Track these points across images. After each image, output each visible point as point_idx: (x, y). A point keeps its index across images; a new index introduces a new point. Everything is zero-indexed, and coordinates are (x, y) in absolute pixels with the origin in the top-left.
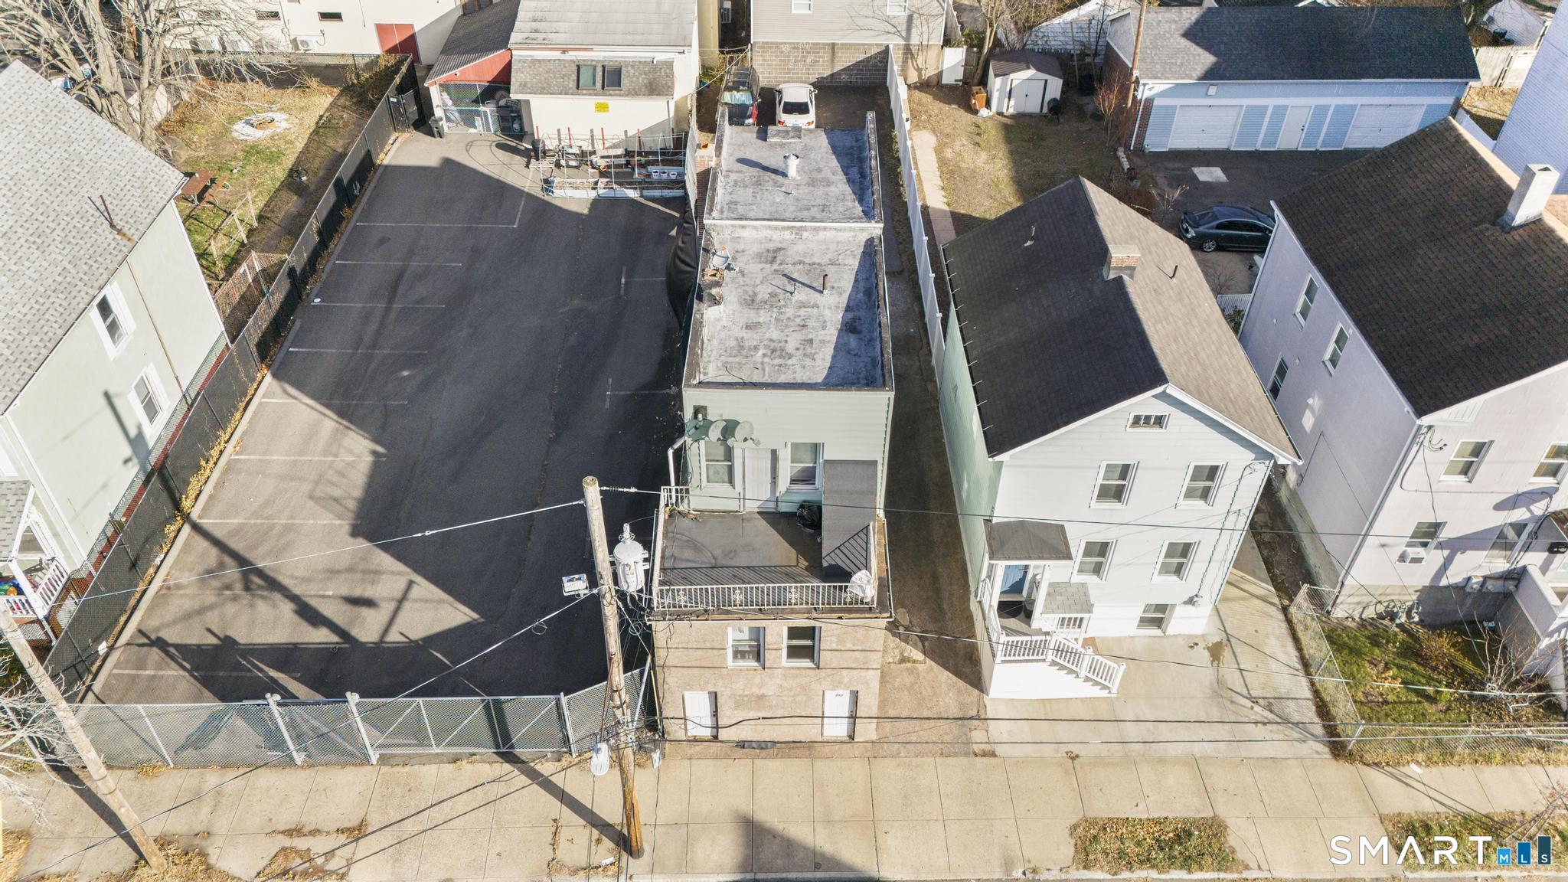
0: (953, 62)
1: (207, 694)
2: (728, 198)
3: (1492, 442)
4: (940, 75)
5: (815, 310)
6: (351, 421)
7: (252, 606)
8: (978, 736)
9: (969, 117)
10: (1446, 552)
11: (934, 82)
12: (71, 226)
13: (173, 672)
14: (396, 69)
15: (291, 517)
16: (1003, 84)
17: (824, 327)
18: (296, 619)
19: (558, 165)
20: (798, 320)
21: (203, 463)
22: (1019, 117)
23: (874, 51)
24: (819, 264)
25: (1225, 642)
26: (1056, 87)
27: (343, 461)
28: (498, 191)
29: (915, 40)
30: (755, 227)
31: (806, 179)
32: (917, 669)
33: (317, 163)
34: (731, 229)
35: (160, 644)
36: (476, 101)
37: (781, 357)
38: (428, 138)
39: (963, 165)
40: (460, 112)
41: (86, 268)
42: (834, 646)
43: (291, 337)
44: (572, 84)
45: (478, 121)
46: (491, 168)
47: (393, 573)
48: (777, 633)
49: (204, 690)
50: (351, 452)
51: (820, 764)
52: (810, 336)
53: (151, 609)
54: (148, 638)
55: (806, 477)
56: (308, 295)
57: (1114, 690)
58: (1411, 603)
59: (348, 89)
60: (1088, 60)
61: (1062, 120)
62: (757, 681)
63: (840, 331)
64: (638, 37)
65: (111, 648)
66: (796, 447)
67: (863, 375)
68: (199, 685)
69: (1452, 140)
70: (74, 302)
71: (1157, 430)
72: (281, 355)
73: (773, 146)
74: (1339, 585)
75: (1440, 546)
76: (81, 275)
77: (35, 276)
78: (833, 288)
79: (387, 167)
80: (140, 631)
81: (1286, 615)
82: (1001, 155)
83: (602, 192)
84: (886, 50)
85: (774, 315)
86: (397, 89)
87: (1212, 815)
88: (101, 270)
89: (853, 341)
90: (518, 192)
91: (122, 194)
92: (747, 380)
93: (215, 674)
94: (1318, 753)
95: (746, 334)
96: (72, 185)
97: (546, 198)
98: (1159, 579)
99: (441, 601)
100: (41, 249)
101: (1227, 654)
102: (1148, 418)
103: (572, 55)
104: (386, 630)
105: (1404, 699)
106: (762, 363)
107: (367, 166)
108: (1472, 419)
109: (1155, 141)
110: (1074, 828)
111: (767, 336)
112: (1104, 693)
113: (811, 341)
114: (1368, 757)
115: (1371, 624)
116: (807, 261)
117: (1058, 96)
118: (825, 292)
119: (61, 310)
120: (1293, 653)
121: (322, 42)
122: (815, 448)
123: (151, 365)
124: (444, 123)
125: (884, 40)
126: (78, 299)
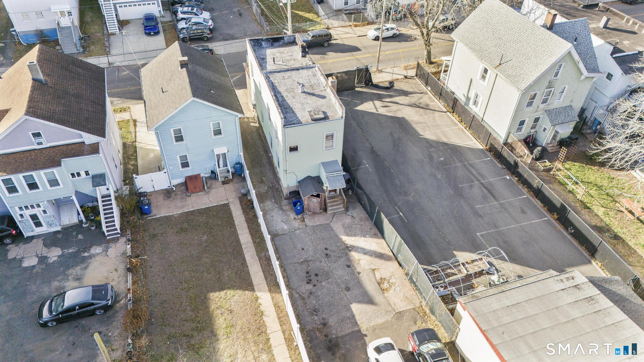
15: (424, 118)
27: (428, 132)
50: (429, 135)
104: (374, 103)
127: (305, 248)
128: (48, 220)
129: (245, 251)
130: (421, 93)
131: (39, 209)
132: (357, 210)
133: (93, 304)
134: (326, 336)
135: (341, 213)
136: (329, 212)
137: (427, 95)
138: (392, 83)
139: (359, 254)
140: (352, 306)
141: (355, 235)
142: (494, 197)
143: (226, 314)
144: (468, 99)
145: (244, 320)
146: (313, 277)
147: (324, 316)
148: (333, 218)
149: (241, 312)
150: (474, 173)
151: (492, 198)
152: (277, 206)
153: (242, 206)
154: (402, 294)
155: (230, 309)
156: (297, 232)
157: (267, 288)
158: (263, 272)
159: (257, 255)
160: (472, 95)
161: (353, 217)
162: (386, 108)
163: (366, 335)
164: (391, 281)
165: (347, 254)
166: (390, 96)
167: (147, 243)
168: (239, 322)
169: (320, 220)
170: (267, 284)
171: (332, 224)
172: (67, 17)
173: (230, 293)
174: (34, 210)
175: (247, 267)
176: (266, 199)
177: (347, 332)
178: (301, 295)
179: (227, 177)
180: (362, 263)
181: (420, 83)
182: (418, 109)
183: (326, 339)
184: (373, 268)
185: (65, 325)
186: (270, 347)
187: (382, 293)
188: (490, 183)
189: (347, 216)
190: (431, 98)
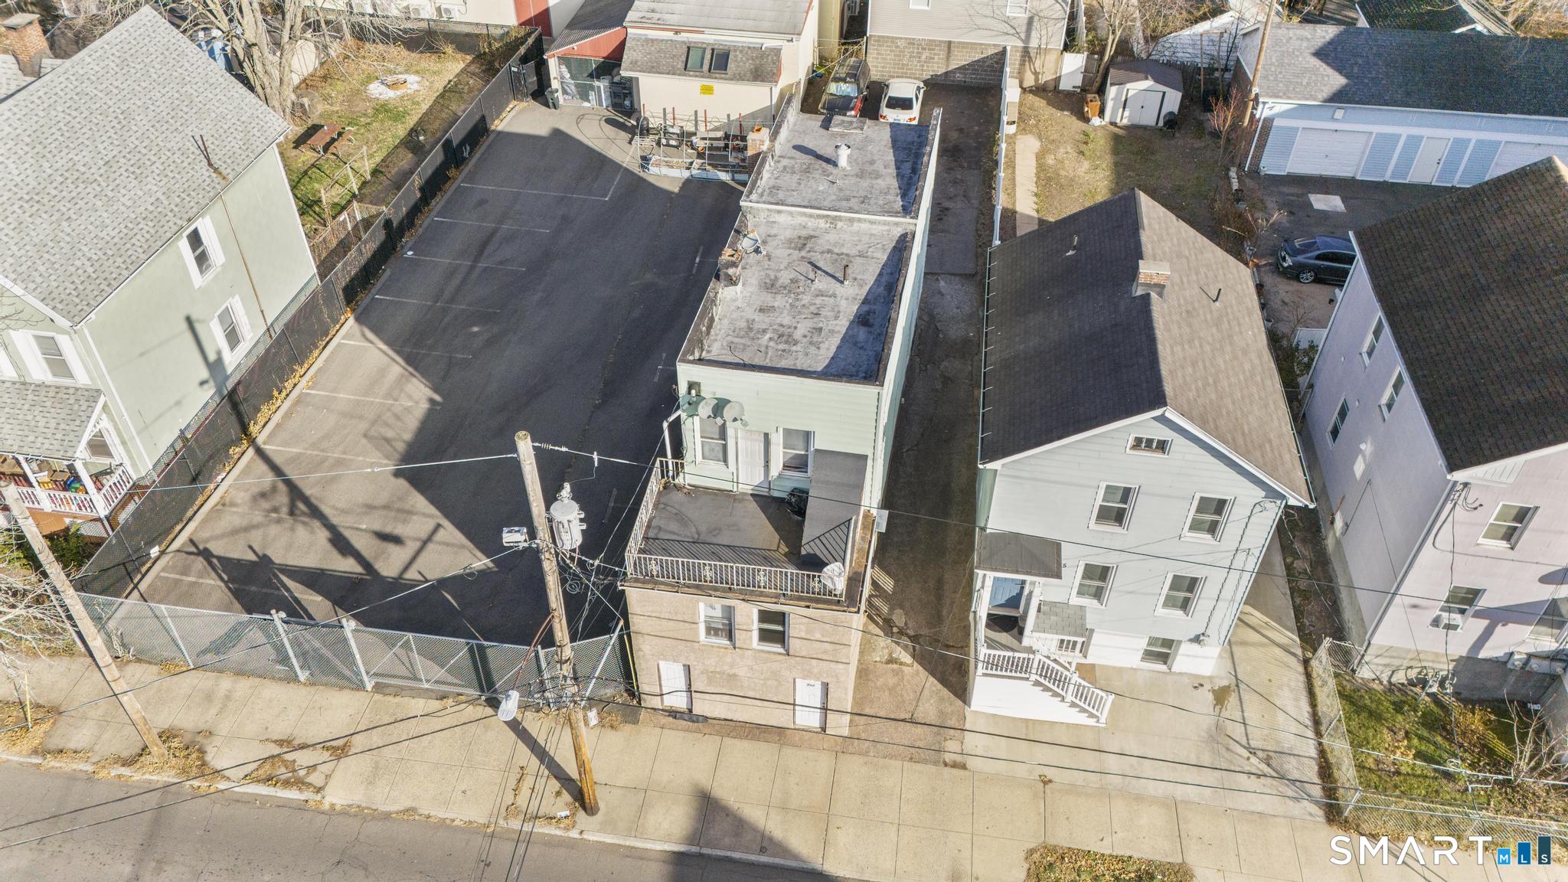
0: (1072, 67)
1: (237, 605)
2: (772, 182)
3: (1537, 508)
4: (1058, 80)
5: (832, 300)
6: (416, 369)
7: (292, 529)
8: (952, 745)
9: (1080, 125)
10: (1485, 623)
11: (1052, 88)
12: (171, 160)
13: (212, 581)
14: (522, 41)
15: (344, 453)
16: (1119, 94)
17: (836, 318)
18: (329, 546)
19: (659, 143)
20: (813, 309)
21: (276, 393)
22: (1133, 129)
23: (991, 52)
24: (847, 255)
25: (1233, 687)
26: (1174, 100)
27: (401, 405)
28: (598, 163)
29: (1034, 43)
30: (791, 213)
31: (856, 170)
32: (902, 671)
33: (436, 125)
34: (767, 213)
35: (206, 554)
36: (591, 76)
37: (787, 342)
38: (544, 108)
39: (1063, 173)
40: (577, 86)
41: (178, 200)
42: (803, 635)
43: (379, 285)
44: (681, 65)
45: (592, 95)
46: (596, 142)
47: (425, 515)
48: (748, 615)
49: (235, 601)
50: (410, 397)
51: (788, 751)
52: (821, 325)
53: (204, 521)
54: (196, 547)
55: (798, 464)
56: (402, 247)
57: (1103, 720)
58: (1445, 673)
59: (480, 57)
60: (1217, 74)
61: (1177, 135)
62: (729, 659)
63: (852, 323)
64: (750, 23)
65: (163, 553)
66: (788, 433)
67: (864, 368)
68: (232, 597)
69: (1551, 180)
70: (161, 231)
71: (1159, 455)
72: (366, 301)
73: (834, 135)
74: (1366, 644)
75: (1478, 615)
76: (172, 206)
77: (129, 203)
78: (855, 279)
79: (500, 133)
80: (191, 541)
81: (1306, 669)
82: (1104, 166)
83: (695, 172)
84: (1004, 51)
85: (790, 301)
86: (520, 60)
87: (1181, 861)
88: (192, 204)
89: (862, 333)
90: (617, 166)
91: (224, 136)
92: (747, 361)
93: (247, 588)
94: (1311, 814)
95: (758, 317)
96: (179, 124)
97: (642, 174)
98: (1161, 611)
99: (463, 547)
100: (139, 179)
101: (1233, 699)
102: (1149, 442)
103: (684, 37)
104: (406, 568)
105: (1419, 772)
106: (767, 347)
107: (479, 131)
108: (1511, 480)
109: (1270, 165)
110: (1031, 852)
111: (779, 320)
112: (1092, 722)
113: (820, 329)
114: (1364, 827)
115: (1400, 690)
116: (836, 250)
117: (1176, 110)
118: (846, 283)
119: (148, 236)
120: (1306, 708)
121: (463, 11)
122: (807, 436)
123: (237, 297)
124: (559, 94)
125: (1001, 41)
126: (166, 228)
157: (1017, 216)
170: (1013, 221)
186: (1038, 167)
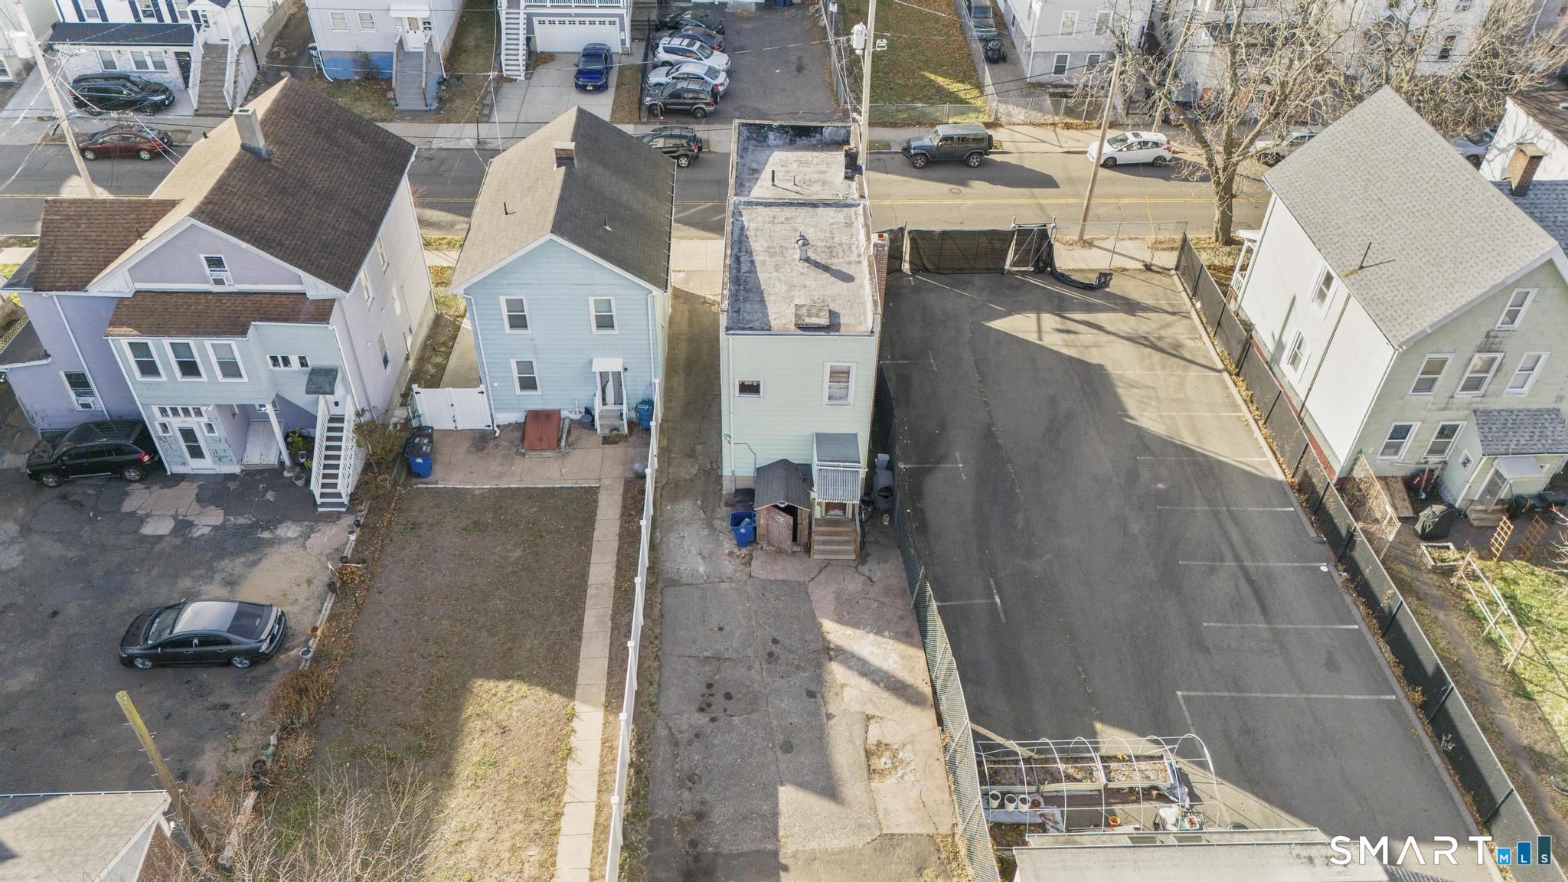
6: (1174, 443)
7: (1133, 330)
13: (1150, 303)
15: (1156, 376)
18: (1100, 324)
27: (1152, 412)
35: (1170, 313)
47: (1057, 345)
50: (1152, 419)
54: (1179, 315)
80: (1188, 317)
89: (755, 165)
99: (1015, 332)
127: (727, 628)
128: (215, 446)
129: (589, 602)
130: (1174, 314)
131: (199, 419)
132: (886, 566)
133: (228, 642)
134: (693, 844)
135: (845, 564)
136: (817, 557)
137: (1185, 321)
138: (1105, 277)
139: (848, 673)
140: (781, 789)
141: (856, 625)
142: (1264, 608)
143: (491, 734)
144: (1280, 346)
145: (526, 756)
146: (718, 701)
147: (707, 797)
148: (820, 572)
149: (525, 739)
150: (1235, 536)
151: (1258, 612)
152: (703, 516)
153: (624, 500)
154: (915, 794)
155: (505, 724)
156: (723, 585)
157: (603, 699)
158: (611, 659)
159: (613, 619)
160: (1289, 340)
161: (871, 580)
162: (1065, 336)
163: (786, 868)
164: (900, 756)
165: (819, 665)
166: (1090, 308)
167: (395, 539)
168: (512, 759)
169: (787, 570)
170: (608, 690)
171: (812, 587)
172: (420, 32)
173: (520, 688)
174: (188, 419)
175: (580, 640)
176: (684, 496)
177: (745, 848)
178: (673, 734)
179: (616, 429)
180: (848, 693)
181: (1181, 288)
182: (1148, 350)
183: (691, 851)
184: (870, 713)
185: (169, 672)
186: (555, 833)
187: (866, 777)
188: (1268, 575)
189: (857, 575)
190: (1194, 329)
